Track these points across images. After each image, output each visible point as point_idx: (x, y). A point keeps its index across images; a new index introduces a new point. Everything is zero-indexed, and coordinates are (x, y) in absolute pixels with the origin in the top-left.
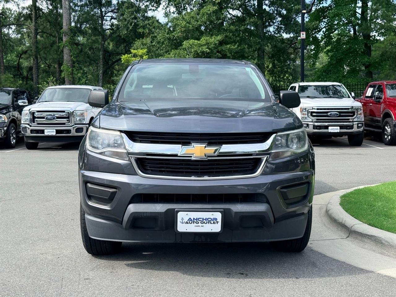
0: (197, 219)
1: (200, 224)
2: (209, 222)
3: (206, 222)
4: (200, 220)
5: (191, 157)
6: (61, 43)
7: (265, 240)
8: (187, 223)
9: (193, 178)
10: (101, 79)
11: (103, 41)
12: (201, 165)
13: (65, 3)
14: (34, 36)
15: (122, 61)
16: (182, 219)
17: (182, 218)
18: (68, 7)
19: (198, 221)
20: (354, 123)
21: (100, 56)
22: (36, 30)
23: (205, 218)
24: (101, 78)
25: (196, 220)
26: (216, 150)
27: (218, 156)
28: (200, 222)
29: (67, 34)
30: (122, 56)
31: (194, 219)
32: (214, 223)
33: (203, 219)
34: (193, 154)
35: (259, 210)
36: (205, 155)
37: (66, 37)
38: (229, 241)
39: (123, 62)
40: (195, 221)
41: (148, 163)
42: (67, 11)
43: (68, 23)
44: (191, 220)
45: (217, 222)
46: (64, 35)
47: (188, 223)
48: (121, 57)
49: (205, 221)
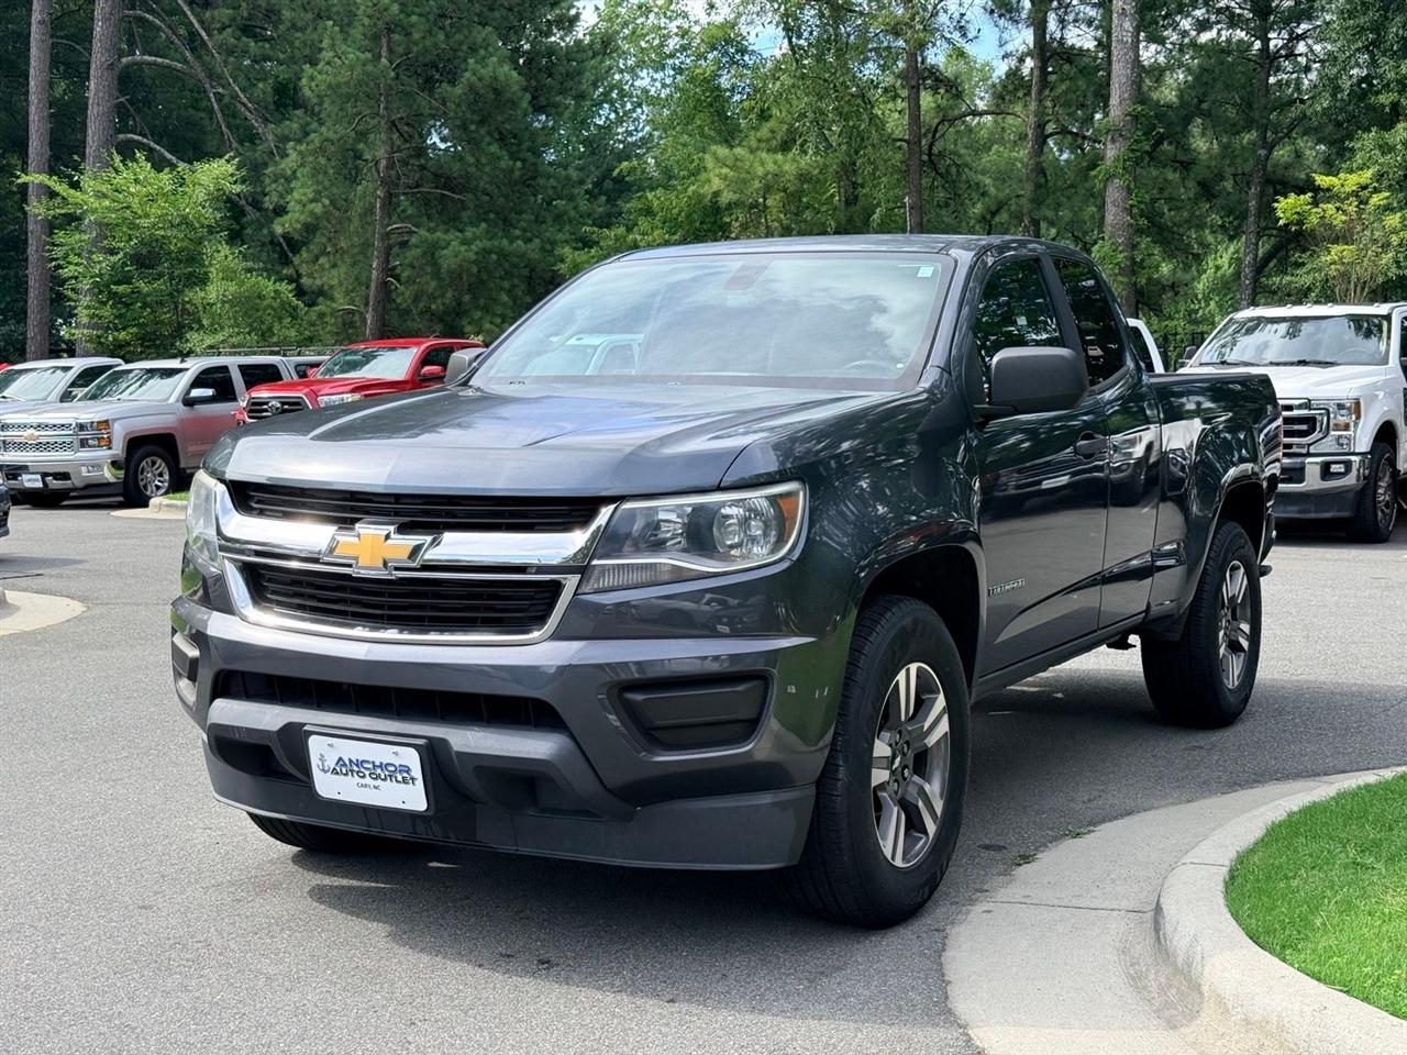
0: (360, 763)
1: (368, 780)
2: (390, 776)
3: (383, 777)
4: (366, 765)
5: (350, 566)
6: (1099, 168)
7: (618, 862)
8: (334, 771)
9: (359, 632)
10: (1247, 286)
11: (1263, 148)
12: (391, 595)
13: (1121, 26)
14: (1033, 147)
15: (1280, 218)
16: (322, 758)
17: (322, 756)
18: (1130, 40)
19: (362, 770)
20: (1309, 460)
21: (1248, 202)
22: (1039, 125)
23: (378, 763)
24: (1247, 282)
25: (357, 765)
26: (416, 550)
27: (425, 568)
28: (367, 773)
29: (1121, 136)
30: (1277, 201)
31: (351, 761)
32: (405, 781)
33: (374, 766)
34: (356, 559)
35: (528, 753)
36: (385, 564)
37: (1118, 145)
38: (510, 849)
39: (1281, 222)
40: (355, 768)
41: (269, 581)
42: (1125, 54)
43: (1126, 95)
44: (345, 765)
45: (413, 779)
46: (1110, 137)
47: (337, 773)
48: (1276, 205)
49: (379, 771)
